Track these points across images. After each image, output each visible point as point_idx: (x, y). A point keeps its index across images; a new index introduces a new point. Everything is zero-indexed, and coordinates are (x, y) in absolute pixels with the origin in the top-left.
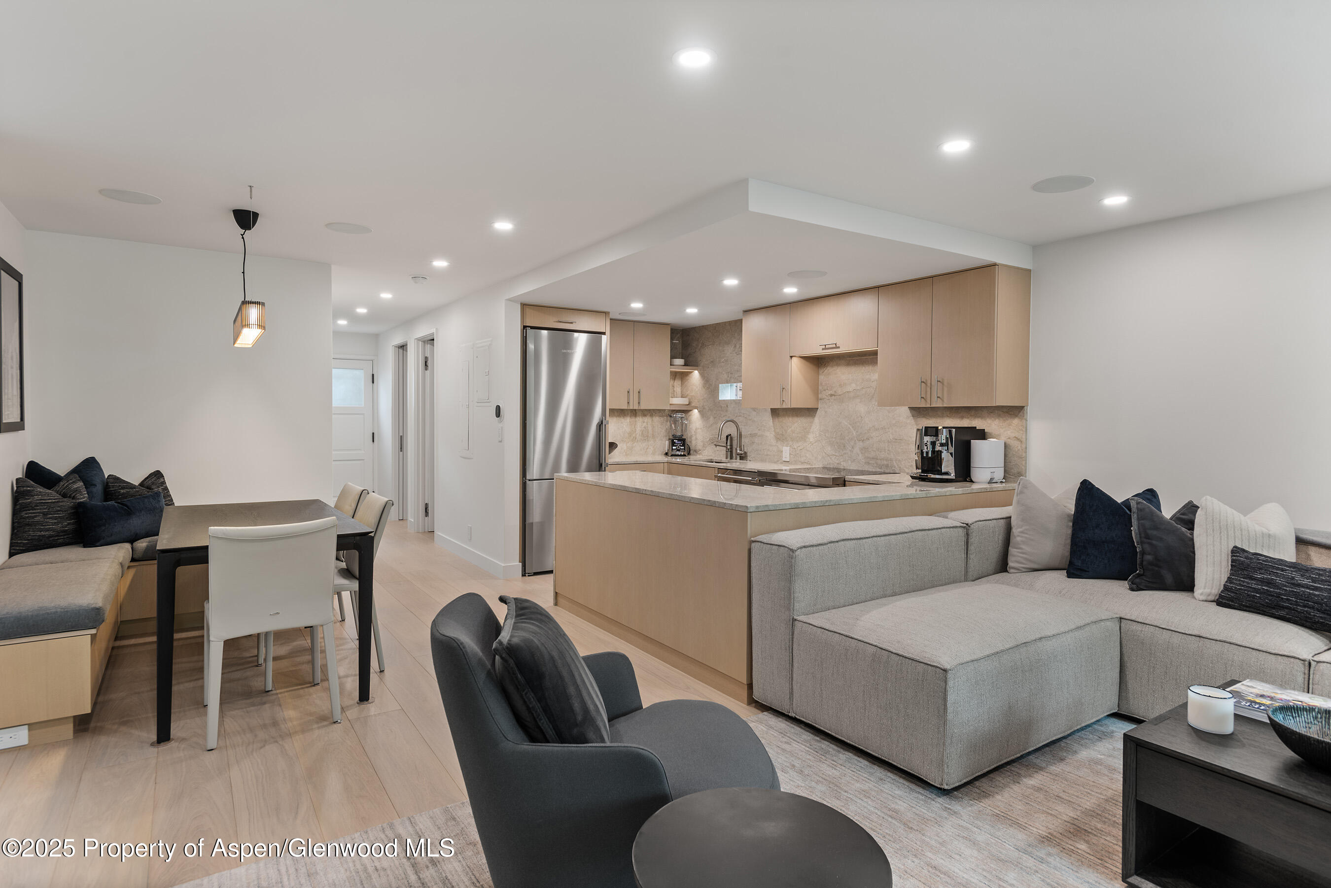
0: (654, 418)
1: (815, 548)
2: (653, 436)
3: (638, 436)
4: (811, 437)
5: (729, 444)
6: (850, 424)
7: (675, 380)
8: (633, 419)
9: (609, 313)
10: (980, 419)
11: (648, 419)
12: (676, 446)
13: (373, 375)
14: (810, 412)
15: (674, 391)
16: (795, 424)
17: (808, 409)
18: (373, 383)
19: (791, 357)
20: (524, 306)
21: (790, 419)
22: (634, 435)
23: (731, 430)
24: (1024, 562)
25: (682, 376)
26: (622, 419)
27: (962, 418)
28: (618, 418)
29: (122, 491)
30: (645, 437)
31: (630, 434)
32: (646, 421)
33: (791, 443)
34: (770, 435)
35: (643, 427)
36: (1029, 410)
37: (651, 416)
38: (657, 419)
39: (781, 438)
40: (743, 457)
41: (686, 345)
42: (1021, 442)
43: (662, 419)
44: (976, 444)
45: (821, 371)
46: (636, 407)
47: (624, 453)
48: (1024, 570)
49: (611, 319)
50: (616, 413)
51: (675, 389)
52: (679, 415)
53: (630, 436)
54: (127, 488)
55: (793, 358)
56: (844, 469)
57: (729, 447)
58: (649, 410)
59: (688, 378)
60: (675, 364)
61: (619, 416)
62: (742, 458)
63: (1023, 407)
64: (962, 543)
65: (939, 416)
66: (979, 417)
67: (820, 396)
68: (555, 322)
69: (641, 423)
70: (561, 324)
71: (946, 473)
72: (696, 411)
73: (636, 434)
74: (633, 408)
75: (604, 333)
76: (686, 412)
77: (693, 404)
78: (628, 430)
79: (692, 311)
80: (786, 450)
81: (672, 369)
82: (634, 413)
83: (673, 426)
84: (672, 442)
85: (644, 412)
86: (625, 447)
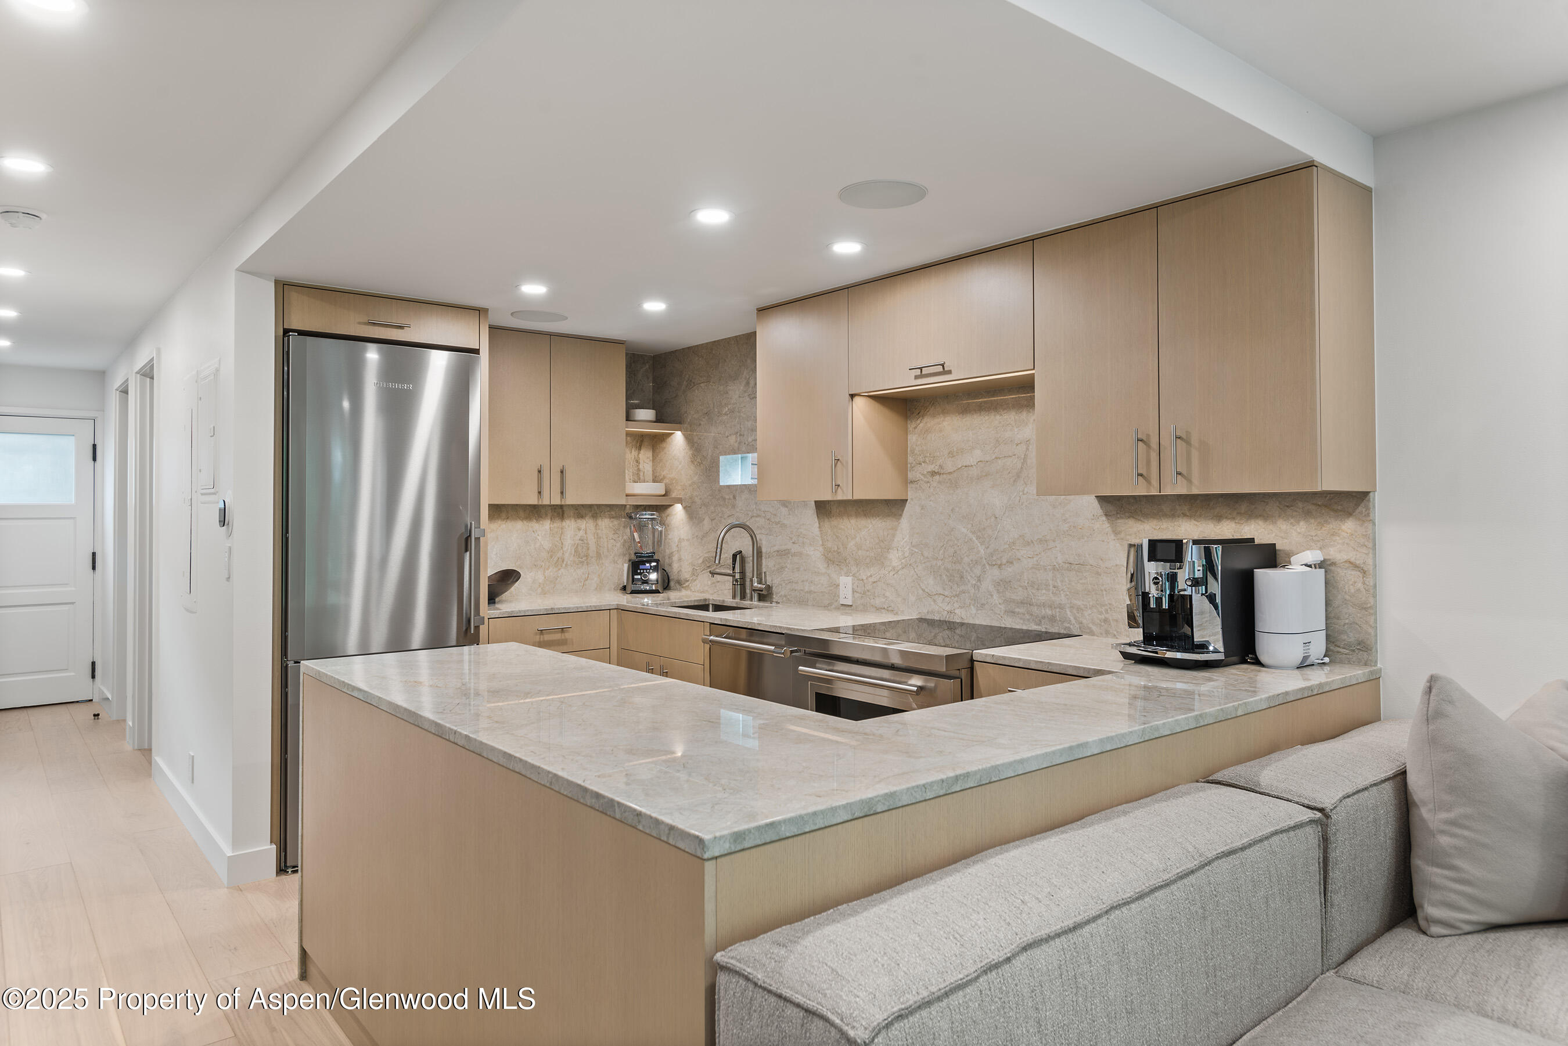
0: (599, 521)
2: (599, 556)
3: (567, 555)
4: (894, 558)
5: (737, 570)
6: (973, 533)
7: (640, 449)
8: (557, 524)
9: (486, 311)
10: (1261, 522)
11: (587, 524)
12: (640, 574)
13: (94, 446)
14: (893, 507)
15: (639, 470)
16: (862, 532)
17: (887, 502)
18: (94, 459)
19: (852, 396)
20: (284, 288)
21: (853, 521)
22: (559, 554)
23: (740, 542)
24: (1463, 903)
25: (656, 442)
26: (534, 525)
27: (1219, 518)
28: (525, 522)
30: (583, 556)
31: (551, 552)
32: (583, 527)
33: (854, 569)
34: (815, 554)
35: (578, 538)
36: (1378, 499)
37: (595, 517)
38: (605, 524)
39: (835, 559)
40: (765, 596)
41: (660, 385)
42: (1365, 572)
43: (616, 522)
44: (1263, 577)
45: (911, 426)
46: (556, 501)
47: (539, 590)
48: (1468, 928)
49: (492, 328)
50: (522, 514)
51: (641, 467)
52: (647, 515)
53: (551, 557)
55: (857, 399)
56: (962, 624)
57: (737, 576)
58: (591, 506)
59: (664, 445)
60: (636, 419)
61: (528, 518)
62: (762, 598)
63: (1366, 494)
64: (1315, 868)
65: (1165, 516)
66: (1257, 517)
67: (910, 476)
68: (360, 323)
69: (572, 529)
70: (376, 328)
71: (1216, 651)
72: (678, 508)
73: (563, 551)
74: (552, 503)
75: (476, 351)
76: (661, 508)
77: (674, 495)
78: (547, 545)
79: (654, 306)
80: (846, 584)
81: (631, 427)
82: (559, 512)
83: (636, 537)
84: (633, 566)
85: (579, 511)
86: (540, 577)
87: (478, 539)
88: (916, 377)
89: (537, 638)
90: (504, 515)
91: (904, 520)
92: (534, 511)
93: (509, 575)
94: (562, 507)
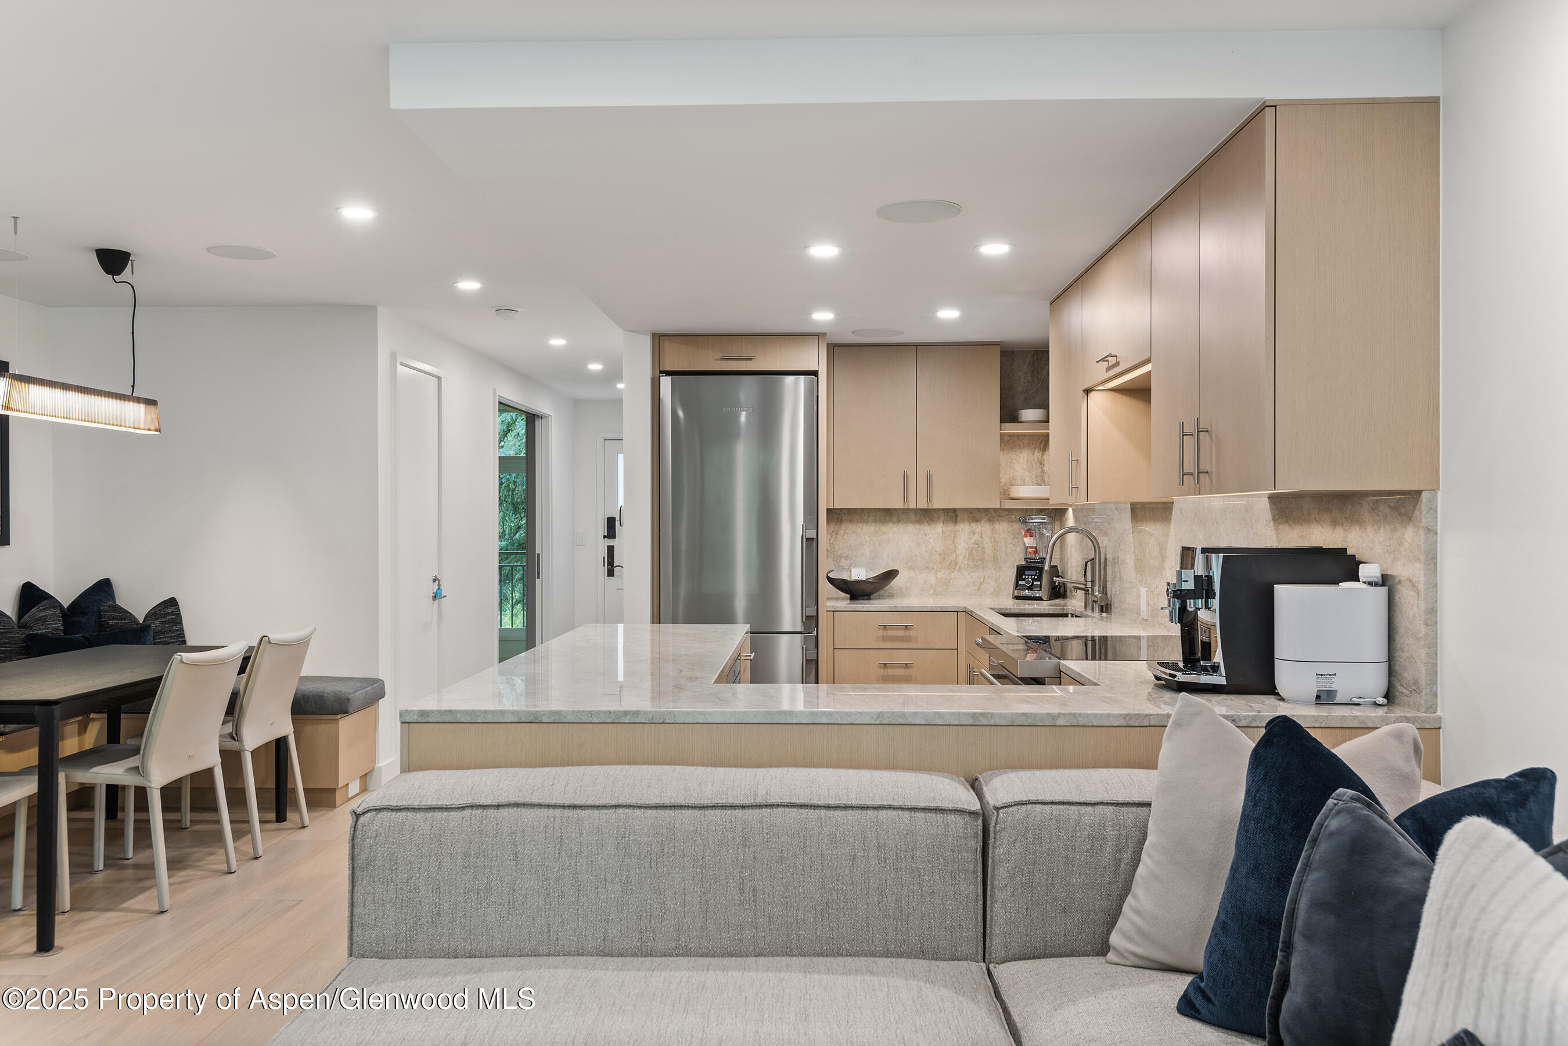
0: (997, 526)
2: (995, 559)
3: (960, 558)
4: (1167, 568)
8: (950, 527)
9: (824, 335)
11: (982, 528)
12: (1024, 580)
16: (1153, 539)
19: (1086, 392)
20: (658, 339)
21: (1149, 526)
22: (952, 557)
26: (926, 528)
28: (916, 525)
29: (111, 622)
30: (977, 559)
31: (944, 555)
32: (978, 530)
33: (1148, 579)
35: (972, 541)
37: (991, 520)
38: (1004, 529)
46: (923, 505)
47: (931, 591)
50: (912, 517)
52: (1037, 520)
53: (944, 559)
54: (117, 619)
58: (987, 510)
60: (1023, 420)
61: (919, 521)
62: (1104, 610)
68: (716, 360)
69: (965, 533)
70: (730, 362)
72: (1071, 512)
73: (956, 554)
74: (918, 507)
75: (815, 373)
78: (939, 547)
79: (948, 314)
80: (1143, 591)
81: (1011, 429)
82: (952, 515)
83: (1029, 541)
84: (1021, 571)
85: (975, 515)
86: (932, 579)
88: (1108, 369)
89: (881, 633)
90: (895, 519)
91: (1172, 526)
92: (926, 515)
93: (891, 575)
94: (954, 510)
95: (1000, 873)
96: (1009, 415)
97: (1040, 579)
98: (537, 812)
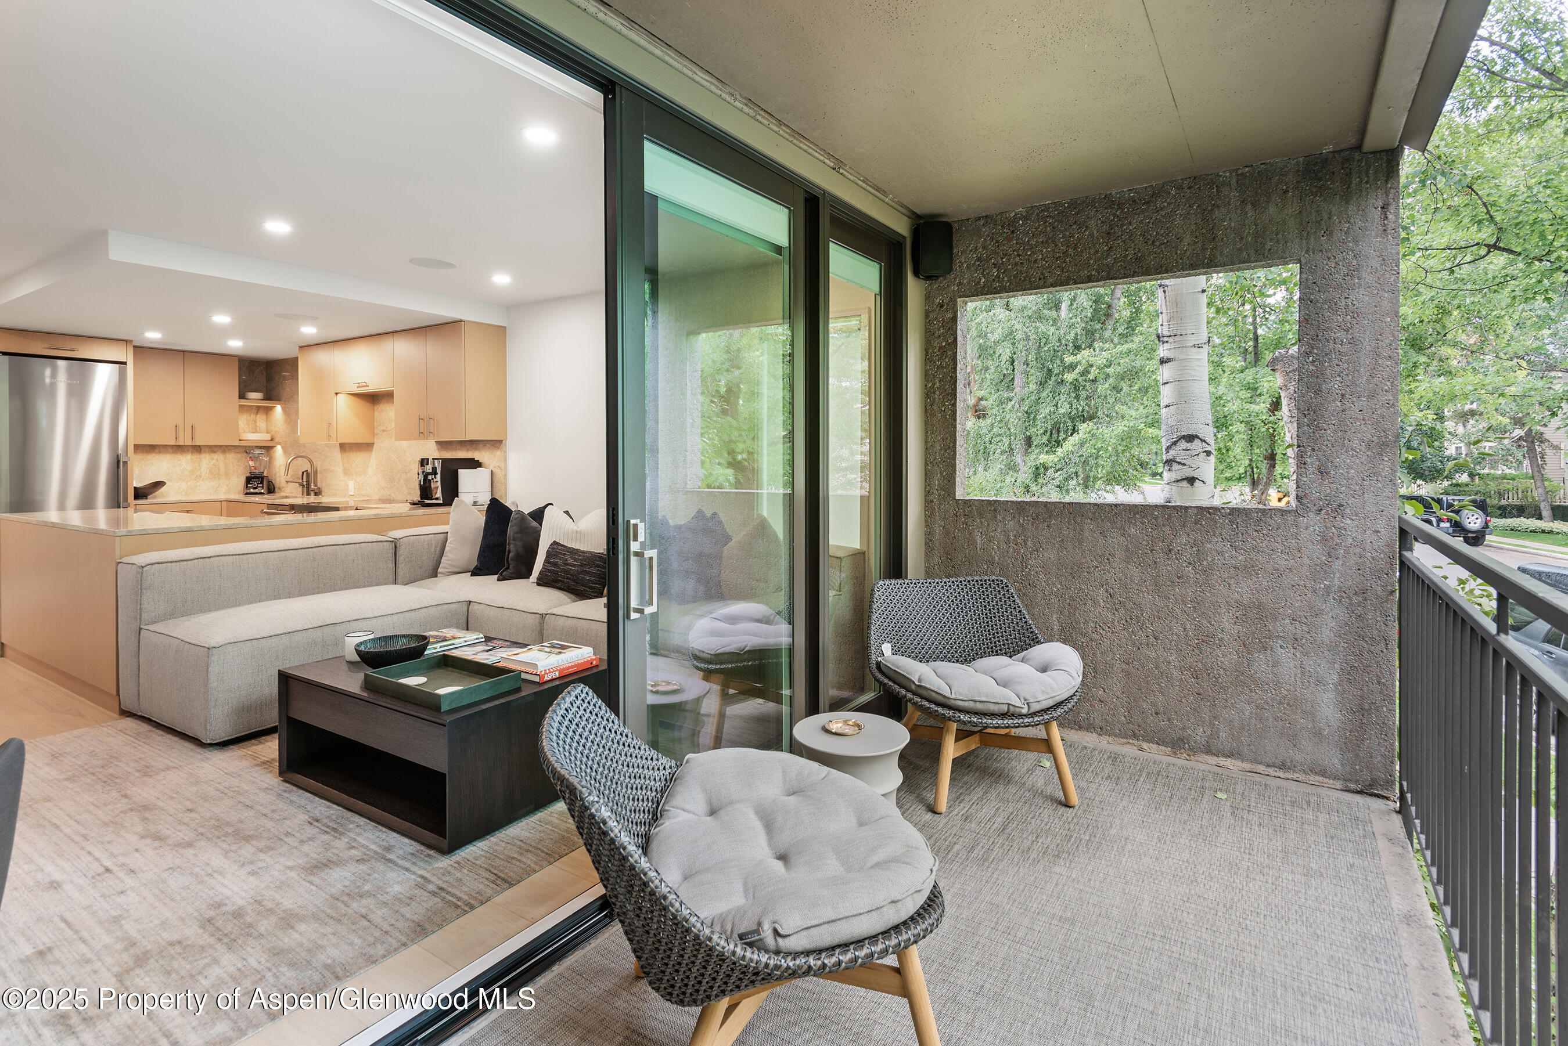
0: (228, 455)
1: (173, 564)
2: (227, 474)
3: (203, 474)
4: (370, 471)
5: (305, 480)
7: (257, 414)
8: (196, 456)
9: (130, 340)
11: (218, 458)
12: (253, 484)
14: (367, 447)
15: (255, 426)
16: (358, 459)
17: (367, 444)
19: (337, 394)
21: (355, 453)
22: (198, 473)
23: (307, 467)
25: (268, 410)
26: (179, 457)
30: (215, 475)
31: (193, 472)
32: (215, 458)
33: (355, 477)
34: (339, 469)
35: (212, 464)
36: (507, 442)
37: (224, 452)
38: (231, 457)
39: (346, 472)
41: (270, 378)
42: (502, 470)
43: (239, 456)
45: (376, 407)
46: (188, 443)
47: (182, 492)
49: (134, 347)
50: (170, 450)
51: (258, 424)
52: (257, 451)
53: (192, 475)
55: (340, 395)
57: (305, 483)
59: (271, 412)
60: (247, 398)
62: (317, 494)
63: (502, 441)
64: (391, 556)
67: (375, 431)
69: (206, 461)
70: (54, 351)
71: (437, 499)
72: (279, 447)
73: (200, 472)
74: (186, 444)
75: (123, 363)
76: (268, 449)
77: (277, 440)
78: (189, 467)
79: (235, 343)
80: (351, 485)
81: (244, 402)
82: (198, 449)
83: (251, 463)
84: (249, 480)
85: (213, 449)
86: (184, 486)
87: (125, 463)
88: (357, 387)
90: (157, 451)
91: (373, 453)
92: (179, 449)
93: (158, 485)
94: (199, 446)
95: (401, 559)
96: (242, 396)
97: (262, 483)
98: (227, 557)
